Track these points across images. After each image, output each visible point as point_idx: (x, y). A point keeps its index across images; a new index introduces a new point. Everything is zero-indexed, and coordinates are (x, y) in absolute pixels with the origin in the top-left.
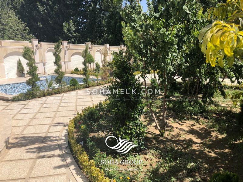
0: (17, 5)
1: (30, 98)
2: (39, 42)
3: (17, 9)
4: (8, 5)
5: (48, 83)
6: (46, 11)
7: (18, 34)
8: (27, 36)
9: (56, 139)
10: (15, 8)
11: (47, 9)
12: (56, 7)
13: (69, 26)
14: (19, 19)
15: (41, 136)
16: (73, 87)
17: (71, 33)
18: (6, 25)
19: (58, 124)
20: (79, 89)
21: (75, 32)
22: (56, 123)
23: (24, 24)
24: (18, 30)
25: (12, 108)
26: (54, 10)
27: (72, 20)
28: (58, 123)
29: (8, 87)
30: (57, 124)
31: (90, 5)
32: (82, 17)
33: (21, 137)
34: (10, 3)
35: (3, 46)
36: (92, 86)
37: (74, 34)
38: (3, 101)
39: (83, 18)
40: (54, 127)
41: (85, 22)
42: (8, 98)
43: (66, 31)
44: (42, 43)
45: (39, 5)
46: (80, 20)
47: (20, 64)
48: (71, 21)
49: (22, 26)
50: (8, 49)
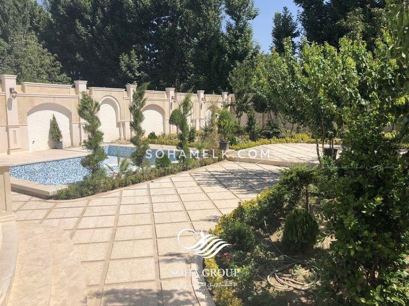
0: (39, 24)
1: (90, 192)
2: (88, 86)
3: (40, 32)
4: (24, 23)
5: (120, 163)
6: (90, 35)
7: (43, 73)
8: (58, 77)
9: (186, 298)
10: (36, 29)
11: (92, 32)
12: (109, 28)
13: (129, 60)
14: (44, 48)
15: (150, 290)
16: (162, 170)
17: (132, 72)
18: (23, 57)
19: (173, 257)
20: (172, 173)
21: (139, 70)
22: (165, 253)
23: (53, 56)
24: (42, 66)
25: (61, 216)
26: (103, 34)
27: (135, 50)
28: (171, 255)
29: (37, 168)
30: (170, 258)
31: (166, 25)
32: (151, 45)
33: (108, 293)
34: (28, 22)
35: (26, 93)
36: (194, 167)
37: (137, 74)
38: (38, 199)
39: (153, 47)
40: (167, 265)
41: (156, 53)
42: (49, 193)
43: (124, 69)
44: (93, 88)
45: (79, 25)
46: (149, 50)
47: (54, 126)
48: (133, 52)
49: (48, 59)
50: (36, 98)
